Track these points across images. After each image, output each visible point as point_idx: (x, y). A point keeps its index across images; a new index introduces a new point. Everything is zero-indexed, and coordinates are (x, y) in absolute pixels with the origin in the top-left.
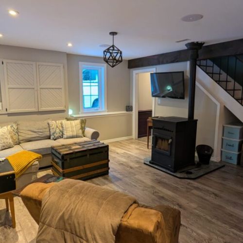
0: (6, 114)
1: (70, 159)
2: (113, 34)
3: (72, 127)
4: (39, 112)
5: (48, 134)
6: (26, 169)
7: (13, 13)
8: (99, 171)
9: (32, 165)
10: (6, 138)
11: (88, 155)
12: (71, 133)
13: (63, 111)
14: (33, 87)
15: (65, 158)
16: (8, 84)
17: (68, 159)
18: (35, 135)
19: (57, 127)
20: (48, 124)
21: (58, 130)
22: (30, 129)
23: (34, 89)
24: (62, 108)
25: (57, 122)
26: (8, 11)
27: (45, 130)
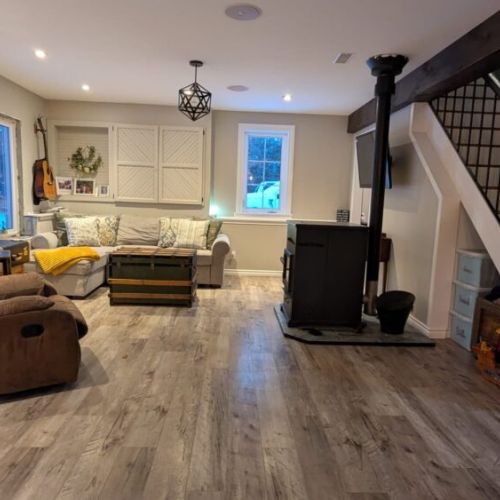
0: (111, 203)
1: (123, 264)
2: (196, 63)
3: (191, 230)
4: (158, 204)
5: (155, 237)
6: (66, 267)
7: (40, 54)
8: (172, 296)
9: (76, 264)
10: (88, 232)
11: (153, 265)
12: (185, 240)
13: (198, 207)
14: (152, 164)
15: (113, 261)
16: (118, 159)
17: (119, 264)
18: (137, 236)
19: (170, 227)
20: (160, 222)
21: (170, 233)
22: (133, 226)
23: (152, 167)
24: (197, 201)
25: (173, 220)
26: (33, 53)
27: (152, 230)
